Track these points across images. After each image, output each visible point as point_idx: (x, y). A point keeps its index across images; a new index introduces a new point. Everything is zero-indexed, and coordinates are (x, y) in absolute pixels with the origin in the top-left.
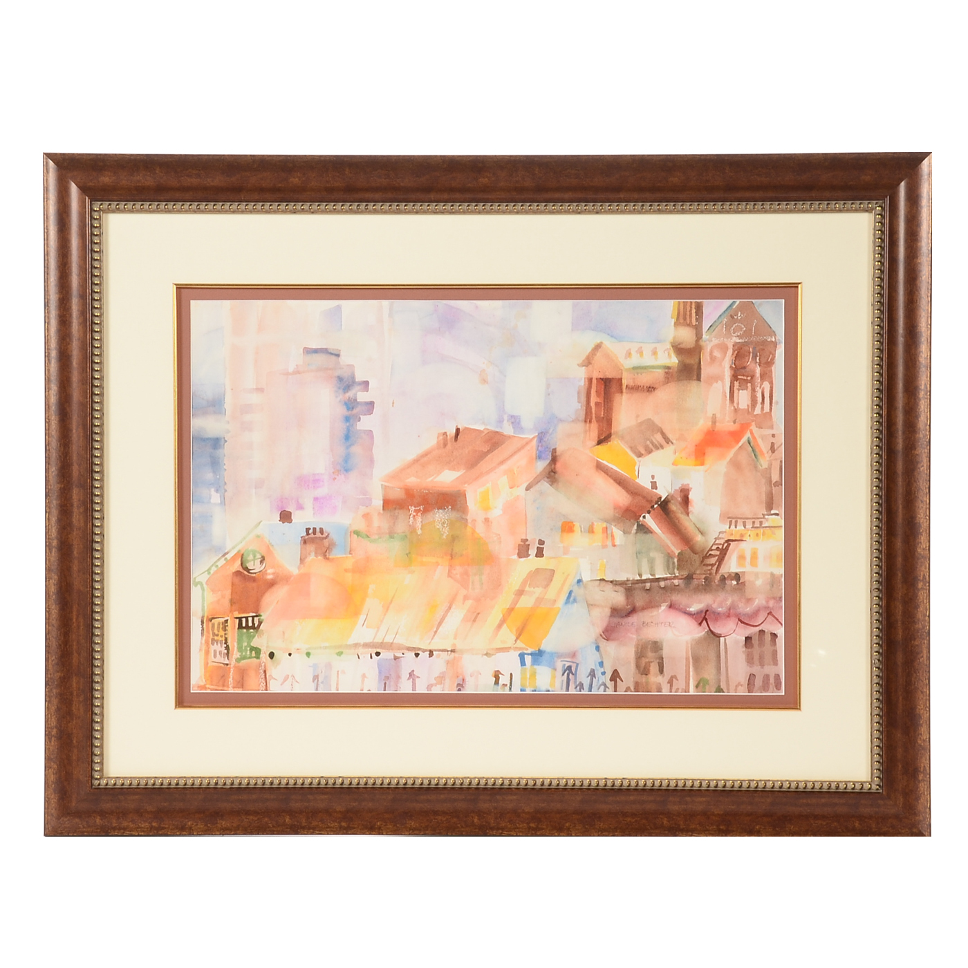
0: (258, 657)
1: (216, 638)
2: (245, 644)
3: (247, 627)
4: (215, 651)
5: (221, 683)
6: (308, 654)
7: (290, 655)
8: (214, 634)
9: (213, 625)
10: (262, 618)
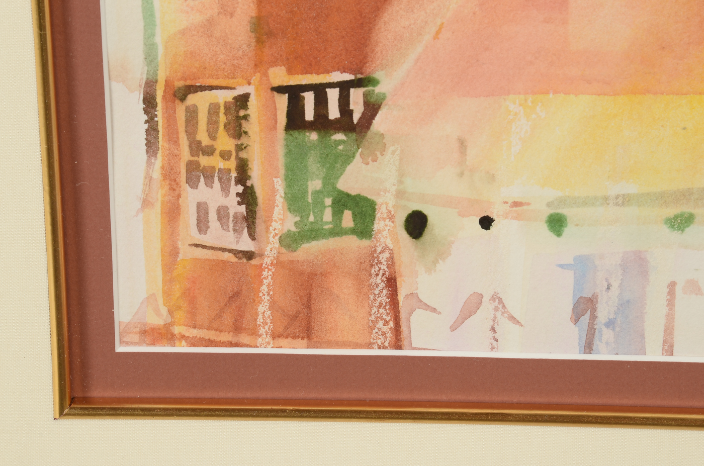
0: (364, 229)
1: (204, 161)
2: (315, 184)
3: (322, 123)
4: (202, 210)
5: (228, 319)
6: (556, 223)
7: (486, 223)
8: (197, 148)
9: (192, 115)
10: (378, 89)
